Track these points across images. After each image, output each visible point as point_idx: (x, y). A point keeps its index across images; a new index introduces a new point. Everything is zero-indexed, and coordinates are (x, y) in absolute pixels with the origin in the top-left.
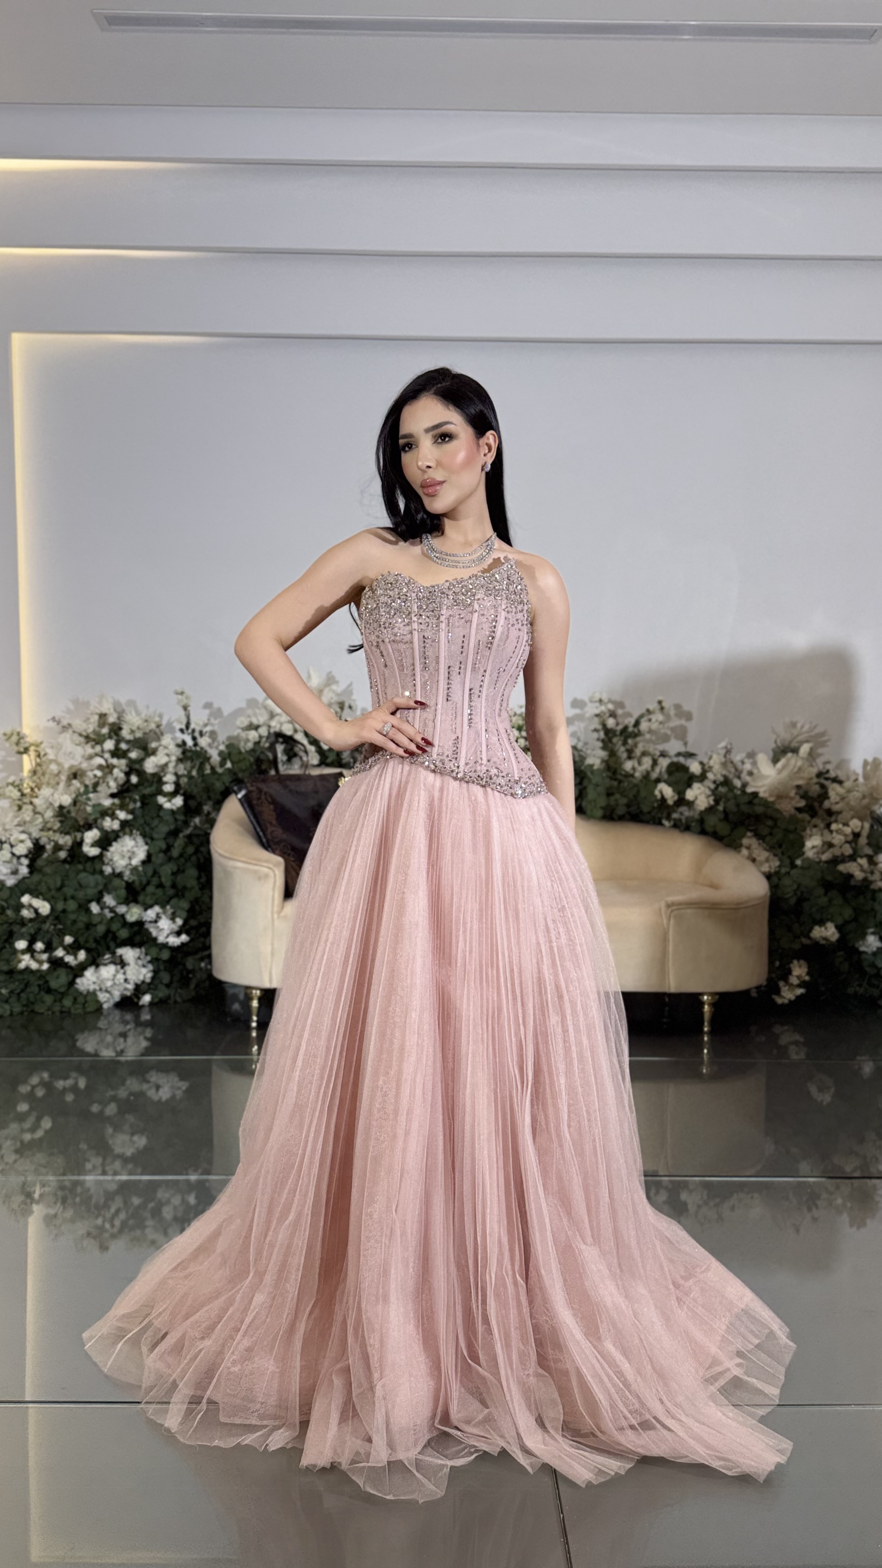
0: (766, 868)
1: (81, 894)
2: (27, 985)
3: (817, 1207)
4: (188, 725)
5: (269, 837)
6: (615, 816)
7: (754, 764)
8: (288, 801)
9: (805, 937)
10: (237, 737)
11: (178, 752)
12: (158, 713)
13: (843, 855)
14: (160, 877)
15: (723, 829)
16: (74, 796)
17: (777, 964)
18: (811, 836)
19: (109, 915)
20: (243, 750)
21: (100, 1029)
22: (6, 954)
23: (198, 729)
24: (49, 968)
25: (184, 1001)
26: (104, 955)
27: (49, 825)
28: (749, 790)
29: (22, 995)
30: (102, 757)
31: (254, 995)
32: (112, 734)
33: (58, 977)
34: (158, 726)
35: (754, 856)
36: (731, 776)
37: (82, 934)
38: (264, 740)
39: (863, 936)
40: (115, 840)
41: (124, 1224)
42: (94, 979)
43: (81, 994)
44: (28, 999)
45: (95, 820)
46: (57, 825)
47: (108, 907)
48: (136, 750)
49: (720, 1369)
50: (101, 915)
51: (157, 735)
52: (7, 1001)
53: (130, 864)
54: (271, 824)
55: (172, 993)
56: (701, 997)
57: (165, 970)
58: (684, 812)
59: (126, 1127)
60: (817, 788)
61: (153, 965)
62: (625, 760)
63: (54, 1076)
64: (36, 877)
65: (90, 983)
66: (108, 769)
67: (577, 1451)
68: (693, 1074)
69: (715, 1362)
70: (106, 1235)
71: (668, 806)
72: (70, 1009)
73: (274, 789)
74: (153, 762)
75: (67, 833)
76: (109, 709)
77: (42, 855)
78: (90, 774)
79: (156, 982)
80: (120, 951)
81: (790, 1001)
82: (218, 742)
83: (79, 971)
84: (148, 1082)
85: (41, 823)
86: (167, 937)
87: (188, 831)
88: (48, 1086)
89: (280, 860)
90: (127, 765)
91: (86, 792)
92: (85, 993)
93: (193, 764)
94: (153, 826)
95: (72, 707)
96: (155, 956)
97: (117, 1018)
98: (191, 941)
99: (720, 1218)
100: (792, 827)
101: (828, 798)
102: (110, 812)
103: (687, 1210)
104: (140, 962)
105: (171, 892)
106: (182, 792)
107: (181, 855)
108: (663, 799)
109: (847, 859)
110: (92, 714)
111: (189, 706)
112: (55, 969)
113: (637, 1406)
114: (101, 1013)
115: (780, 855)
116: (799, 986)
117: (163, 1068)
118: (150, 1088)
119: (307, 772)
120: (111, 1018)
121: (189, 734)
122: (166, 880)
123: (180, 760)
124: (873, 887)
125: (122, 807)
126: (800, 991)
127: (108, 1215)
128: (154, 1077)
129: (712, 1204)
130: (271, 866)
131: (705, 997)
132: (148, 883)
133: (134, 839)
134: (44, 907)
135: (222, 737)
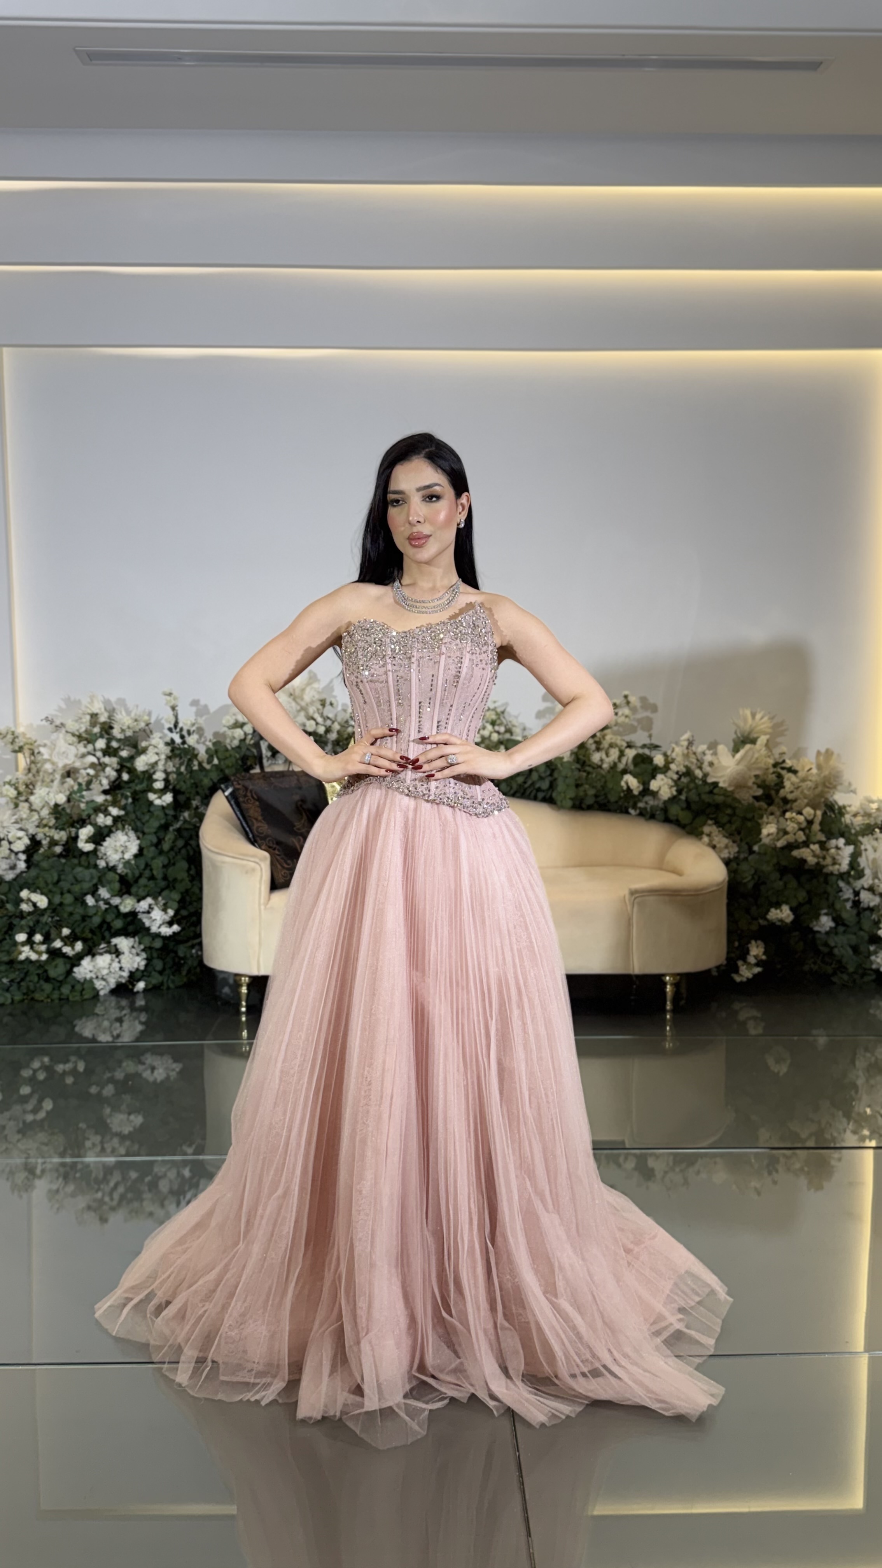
0: (725, 854)
1: (76, 888)
2: (27, 974)
3: (777, 1171)
4: (176, 726)
5: (255, 832)
6: (584, 806)
7: (715, 754)
8: (273, 798)
9: (762, 918)
10: (224, 735)
11: (167, 750)
12: (147, 711)
13: (796, 841)
14: (151, 870)
15: (685, 817)
16: (68, 793)
17: (736, 944)
18: (767, 823)
19: (103, 907)
20: (229, 747)
21: (97, 1015)
22: (6, 945)
23: (185, 728)
24: (48, 959)
25: (177, 987)
26: (100, 944)
27: (45, 822)
28: (710, 780)
29: (23, 984)
30: (94, 755)
31: (243, 981)
32: (103, 733)
33: (56, 966)
34: (147, 725)
35: (714, 843)
36: (693, 767)
37: (79, 926)
38: (250, 737)
39: (817, 917)
40: (108, 835)
41: (122, 1197)
42: (91, 968)
43: (79, 982)
44: (28, 988)
45: (89, 816)
46: (52, 822)
47: (103, 900)
48: (127, 748)
49: (663, 1324)
50: (96, 907)
51: (147, 732)
52: (8, 990)
53: (123, 858)
54: (256, 819)
55: (165, 980)
56: (663, 978)
57: (158, 957)
58: (650, 801)
59: (124, 1107)
60: (774, 777)
61: (146, 953)
62: (594, 751)
63: (55, 1060)
64: (34, 872)
65: (87, 971)
66: (100, 767)
67: (536, 1397)
68: (657, 1051)
69: (660, 1318)
70: (105, 1207)
71: (634, 796)
72: (68, 996)
73: (259, 786)
74: (144, 761)
75: (63, 829)
76: (100, 709)
77: (38, 850)
78: (83, 772)
79: (150, 969)
80: (114, 941)
81: (748, 979)
82: (205, 737)
83: (76, 960)
84: (144, 1064)
85: (37, 820)
86: (159, 927)
87: (177, 825)
88: (46, 1068)
89: (266, 855)
90: (118, 763)
91: (80, 790)
92: (82, 981)
93: (182, 761)
94: (144, 821)
95: (64, 706)
96: (148, 945)
97: (113, 1004)
98: (183, 929)
99: (686, 1182)
100: (749, 816)
101: (784, 787)
102: (103, 808)
103: (654, 1176)
104: (134, 951)
105: (163, 884)
106: (171, 787)
107: (172, 849)
108: (629, 790)
109: (801, 845)
110: (84, 714)
111: (177, 706)
112: (53, 959)
113: (588, 1356)
114: (98, 1000)
115: (739, 842)
116: (757, 965)
117: (158, 1051)
118: (146, 1070)
119: (291, 769)
120: (107, 1004)
121: (177, 733)
122: (158, 873)
123: (169, 758)
124: (825, 870)
125: (114, 803)
126: (757, 970)
127: (107, 1189)
128: (149, 1059)
129: (677, 1170)
130: (257, 860)
131: (668, 978)
132: (141, 876)
133: (127, 834)
134: (41, 901)
135: (209, 735)
